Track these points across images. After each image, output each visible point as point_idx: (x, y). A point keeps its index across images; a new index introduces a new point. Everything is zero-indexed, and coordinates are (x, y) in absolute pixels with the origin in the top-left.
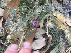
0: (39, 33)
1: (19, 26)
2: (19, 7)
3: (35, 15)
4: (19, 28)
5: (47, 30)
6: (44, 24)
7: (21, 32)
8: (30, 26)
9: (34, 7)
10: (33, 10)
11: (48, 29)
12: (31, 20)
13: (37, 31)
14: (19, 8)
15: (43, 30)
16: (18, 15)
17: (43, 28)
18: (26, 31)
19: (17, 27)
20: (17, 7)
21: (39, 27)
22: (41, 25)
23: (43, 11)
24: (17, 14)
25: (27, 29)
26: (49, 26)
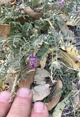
0: (40, 75)
1: (9, 65)
2: (8, 36)
3: (32, 49)
4: (9, 68)
5: (52, 72)
6: (47, 62)
7: (13, 75)
8: (26, 65)
9: (31, 37)
10: (30, 41)
11: (52, 70)
12: (28, 56)
13: (37, 72)
14: (9, 38)
15: (46, 71)
16: (8, 49)
17: (45, 68)
18: (19, 73)
19: (6, 68)
20: (6, 36)
21: (40, 67)
22: (43, 63)
23: (45, 42)
24: (7, 47)
25: (21, 69)
26: (55, 66)
